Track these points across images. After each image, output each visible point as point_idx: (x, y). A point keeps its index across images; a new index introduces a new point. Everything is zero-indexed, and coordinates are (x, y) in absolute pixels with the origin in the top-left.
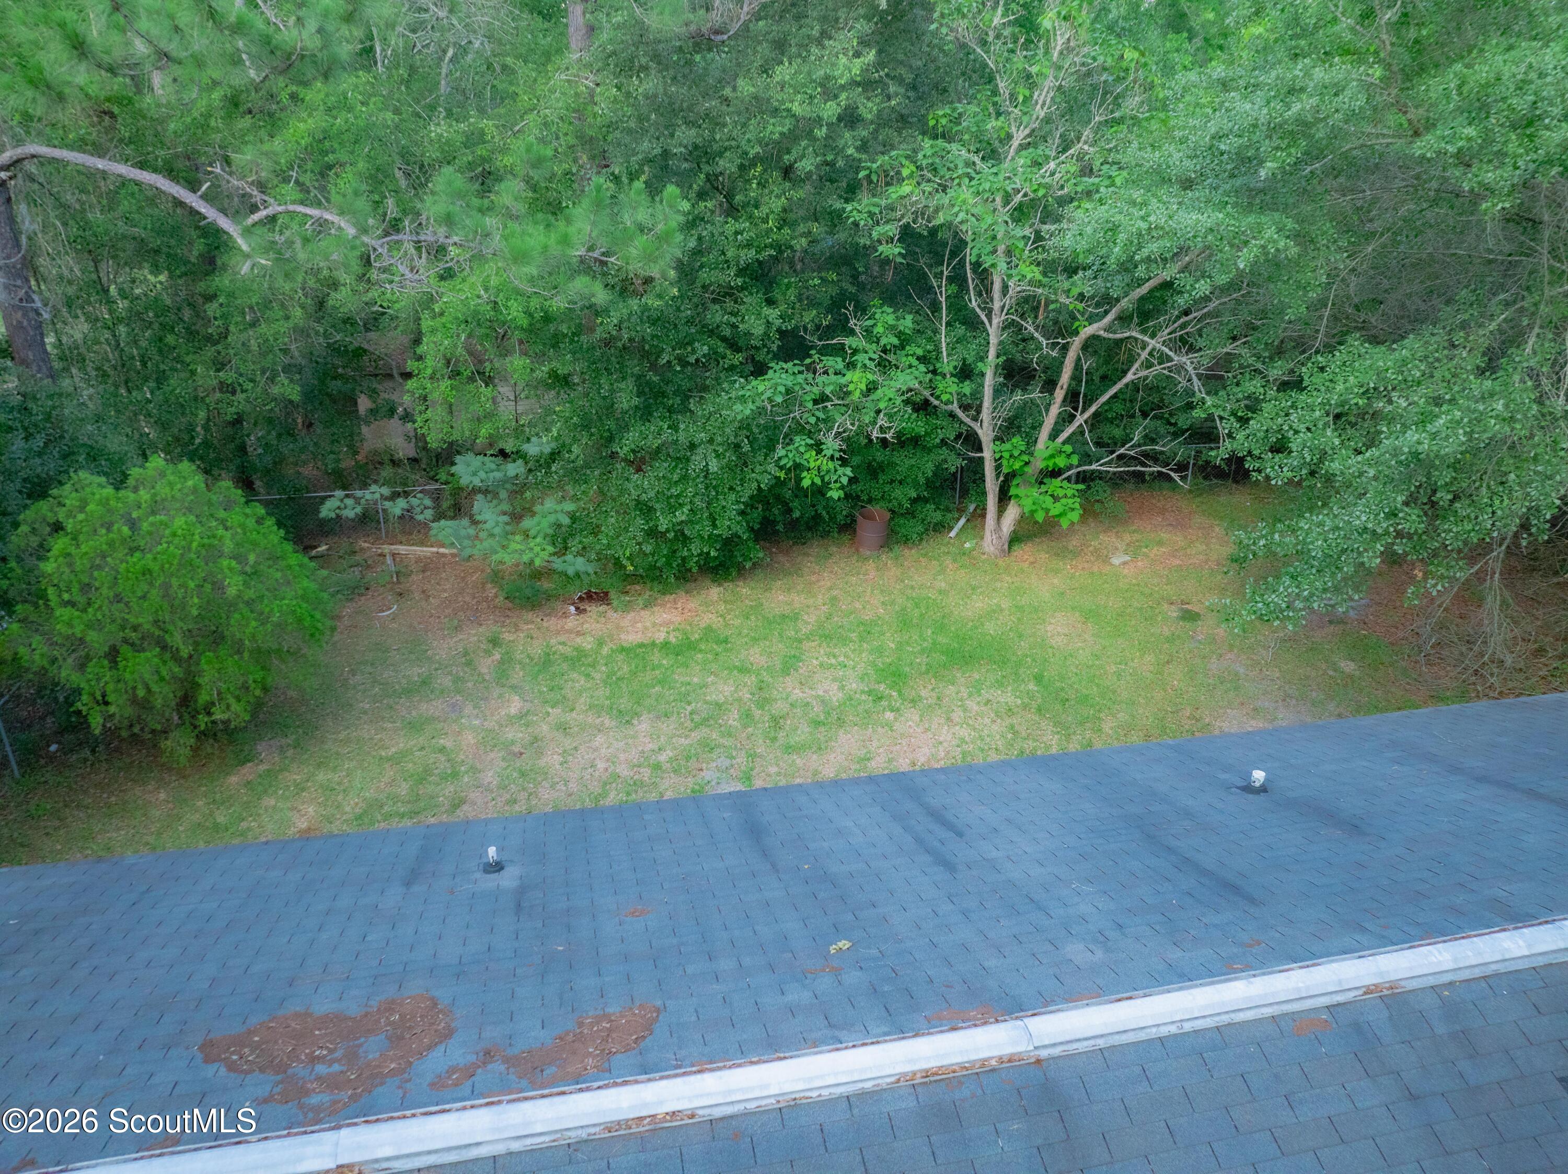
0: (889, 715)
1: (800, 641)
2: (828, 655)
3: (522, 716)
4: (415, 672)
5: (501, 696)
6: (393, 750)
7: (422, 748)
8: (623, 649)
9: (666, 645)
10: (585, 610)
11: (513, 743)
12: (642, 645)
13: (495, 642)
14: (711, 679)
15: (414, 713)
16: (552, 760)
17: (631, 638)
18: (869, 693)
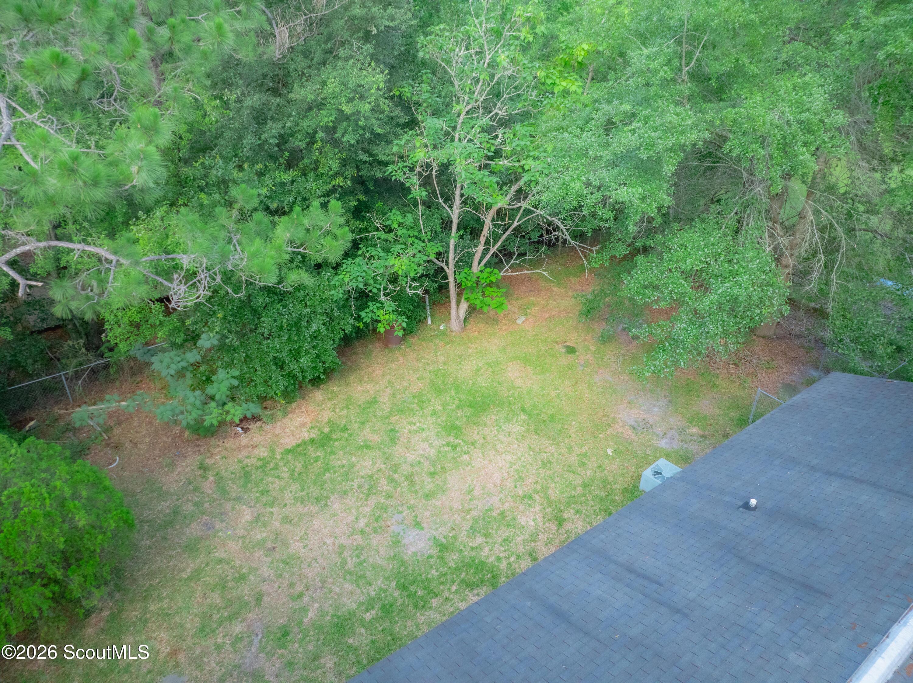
0: (465, 457)
1: (388, 417)
2: (410, 423)
3: (257, 519)
4: (165, 506)
5: (233, 508)
6: (189, 570)
7: (208, 564)
8: (289, 451)
9: (312, 441)
10: (248, 428)
11: (264, 541)
12: (298, 446)
13: (203, 468)
14: (354, 459)
15: (184, 538)
16: (296, 547)
17: (289, 442)
18: (448, 444)
